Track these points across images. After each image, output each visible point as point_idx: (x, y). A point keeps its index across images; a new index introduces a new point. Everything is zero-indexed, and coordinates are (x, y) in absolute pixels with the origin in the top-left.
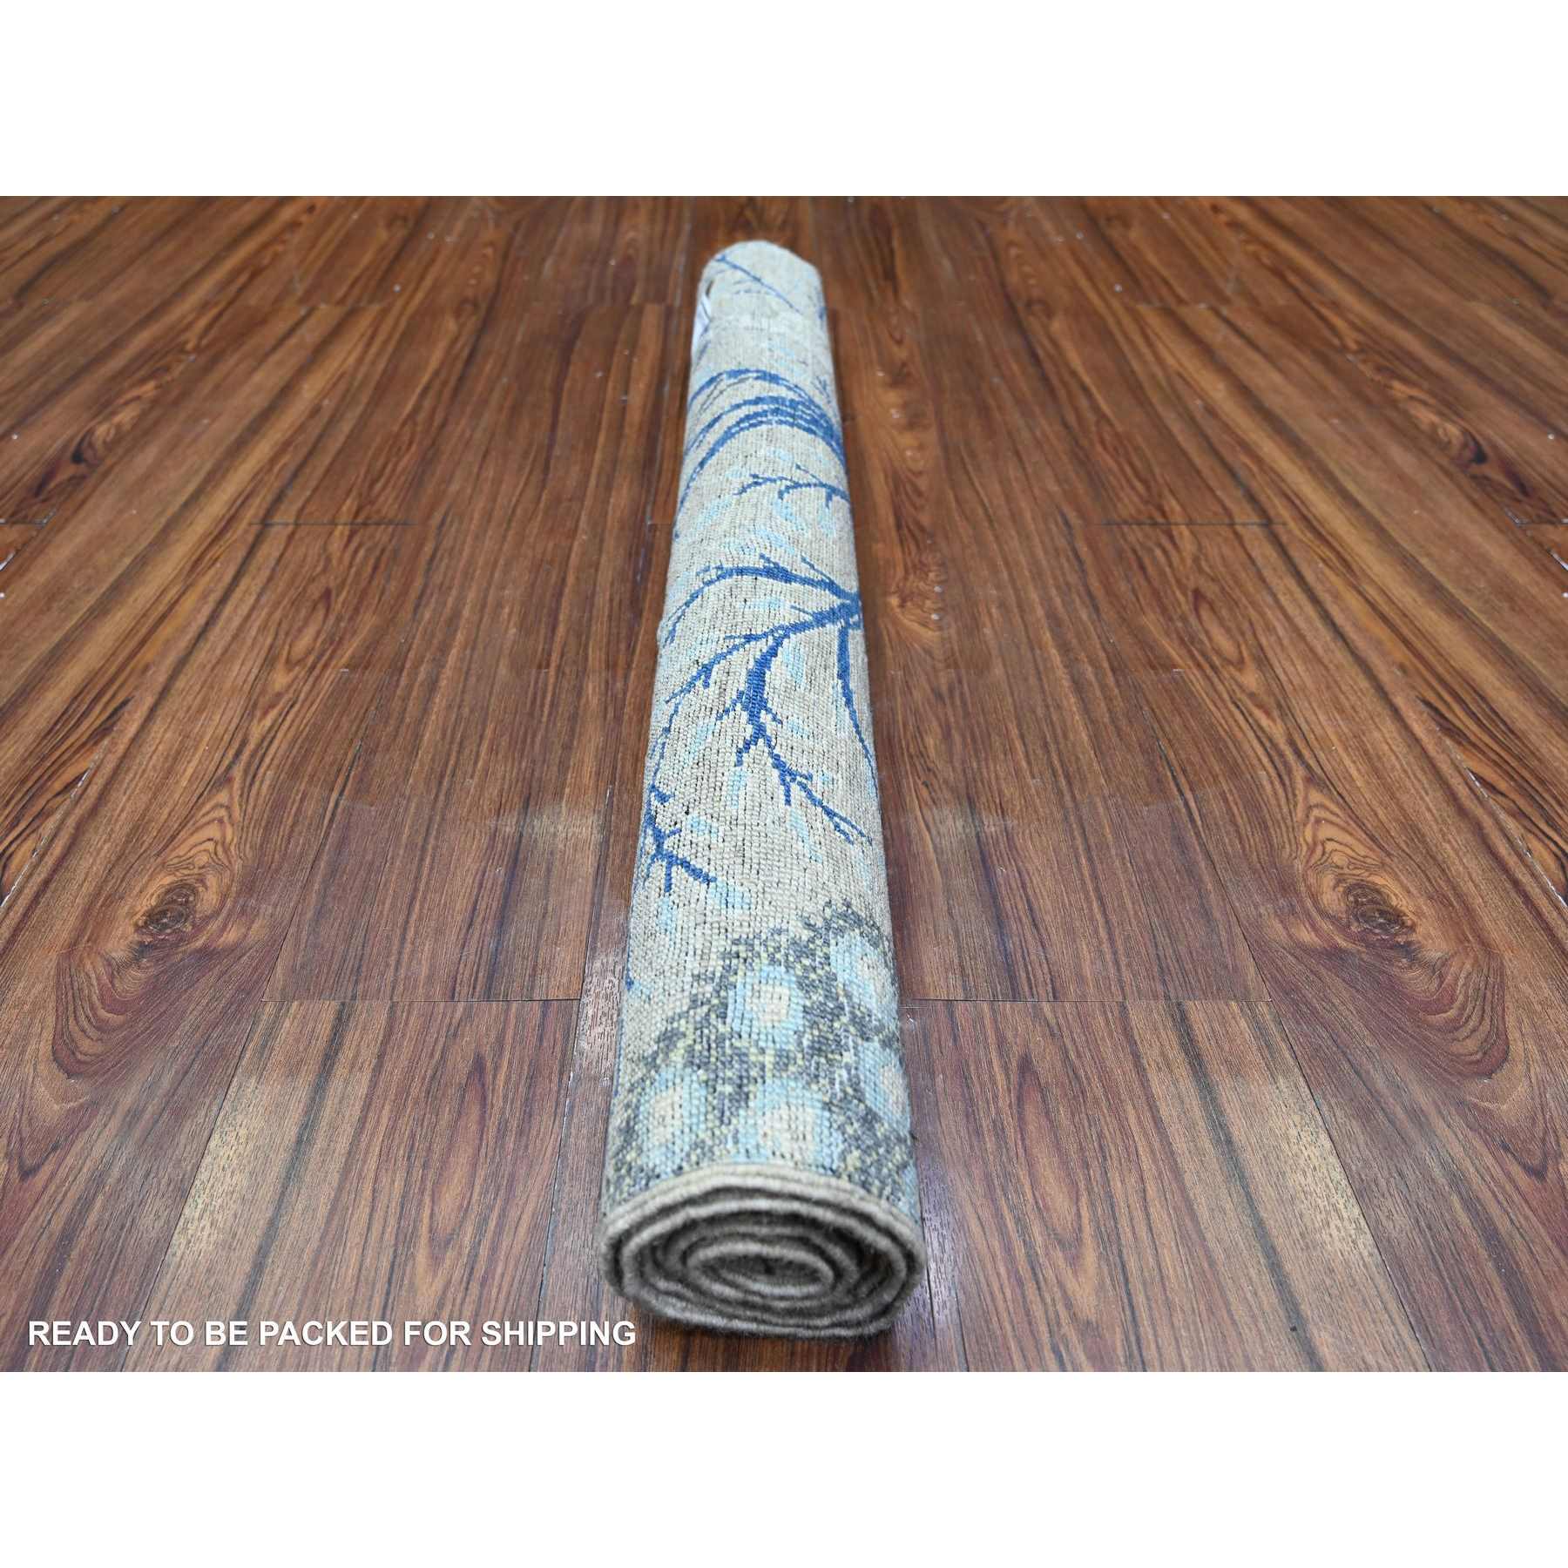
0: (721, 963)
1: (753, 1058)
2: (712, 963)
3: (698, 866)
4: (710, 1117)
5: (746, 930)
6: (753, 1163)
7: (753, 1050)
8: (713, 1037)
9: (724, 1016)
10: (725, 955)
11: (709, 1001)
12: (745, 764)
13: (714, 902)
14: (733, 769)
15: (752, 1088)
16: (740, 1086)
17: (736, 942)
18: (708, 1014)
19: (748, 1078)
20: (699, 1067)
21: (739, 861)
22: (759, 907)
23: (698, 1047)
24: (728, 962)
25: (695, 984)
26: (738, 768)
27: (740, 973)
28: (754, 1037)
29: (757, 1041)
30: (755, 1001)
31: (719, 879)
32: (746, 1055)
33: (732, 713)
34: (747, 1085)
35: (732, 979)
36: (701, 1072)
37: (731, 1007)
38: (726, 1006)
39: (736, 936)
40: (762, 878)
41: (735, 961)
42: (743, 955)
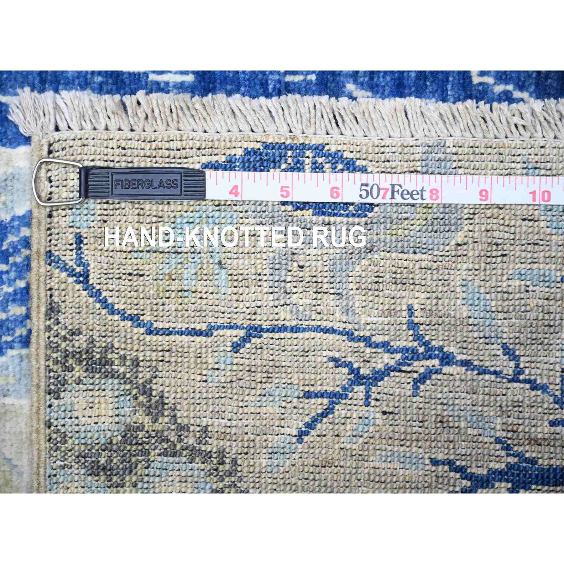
0: (214, 450)
1: (127, 478)
2: (215, 443)
3: (319, 426)
4: (83, 448)
5: (245, 470)
6: (45, 479)
7: (134, 478)
8: (147, 447)
9: (165, 453)
10: (221, 453)
11: (180, 441)
12: (434, 468)
13: (276, 441)
14: (427, 456)
15: (103, 478)
16: (104, 469)
17: (234, 462)
18: (168, 440)
19: (112, 474)
20: (123, 437)
21: (317, 462)
22: (270, 481)
23: (141, 434)
24: (215, 456)
25: (198, 429)
26: (427, 462)
27: (203, 466)
28: (146, 479)
29: (142, 481)
30: (178, 479)
31: (300, 446)
32: (130, 473)
33: (503, 453)
34: (105, 474)
35: (197, 460)
36: (120, 438)
37: (171, 459)
38: (174, 455)
39: (239, 462)
40: (300, 483)
41: (215, 461)
42: (221, 468)
